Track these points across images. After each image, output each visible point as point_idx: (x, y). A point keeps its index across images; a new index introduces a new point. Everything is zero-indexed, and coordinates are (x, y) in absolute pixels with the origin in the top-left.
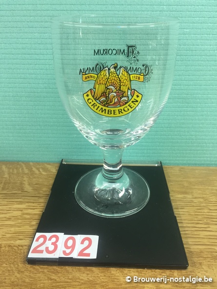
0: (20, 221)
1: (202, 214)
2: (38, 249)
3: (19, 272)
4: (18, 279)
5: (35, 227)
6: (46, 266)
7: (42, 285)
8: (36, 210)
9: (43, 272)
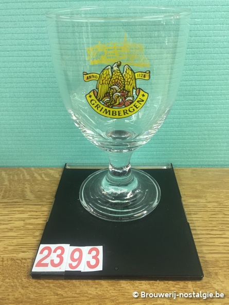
0: (22, 232)
1: (217, 219)
2: (43, 262)
3: (23, 287)
4: (22, 295)
5: (39, 238)
6: (52, 281)
7: (47, 300)
8: (38, 219)
9: (48, 287)
